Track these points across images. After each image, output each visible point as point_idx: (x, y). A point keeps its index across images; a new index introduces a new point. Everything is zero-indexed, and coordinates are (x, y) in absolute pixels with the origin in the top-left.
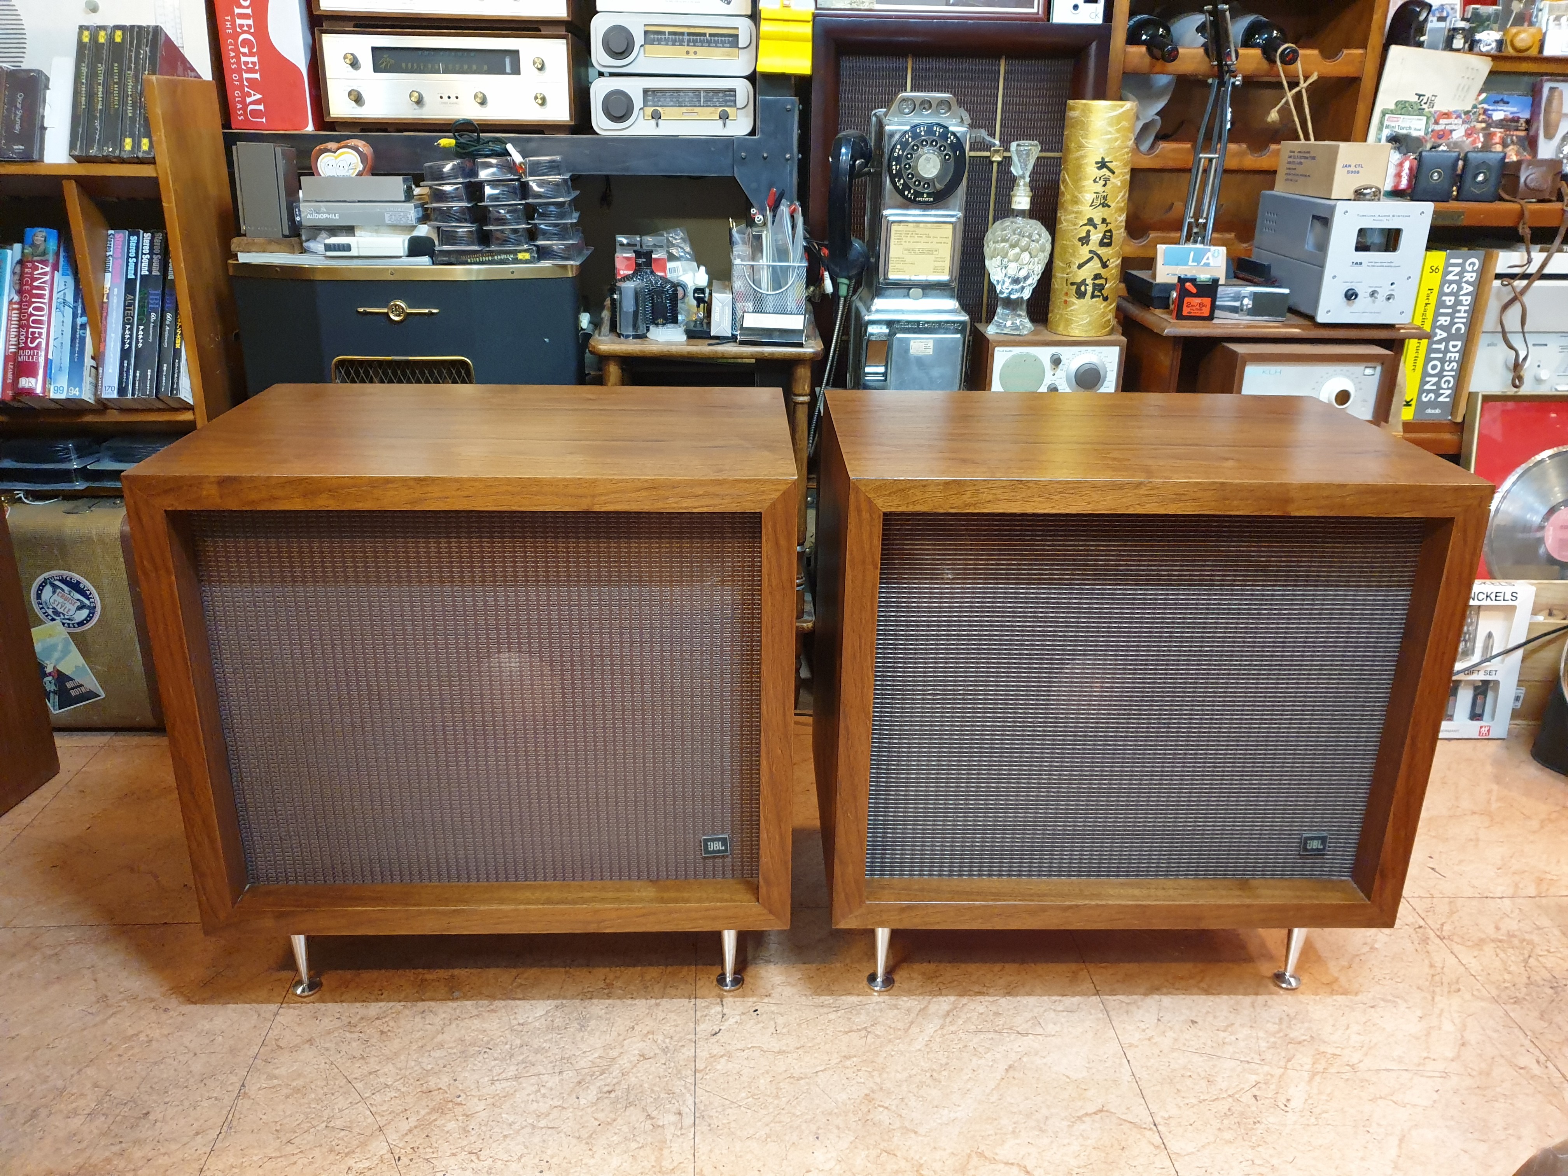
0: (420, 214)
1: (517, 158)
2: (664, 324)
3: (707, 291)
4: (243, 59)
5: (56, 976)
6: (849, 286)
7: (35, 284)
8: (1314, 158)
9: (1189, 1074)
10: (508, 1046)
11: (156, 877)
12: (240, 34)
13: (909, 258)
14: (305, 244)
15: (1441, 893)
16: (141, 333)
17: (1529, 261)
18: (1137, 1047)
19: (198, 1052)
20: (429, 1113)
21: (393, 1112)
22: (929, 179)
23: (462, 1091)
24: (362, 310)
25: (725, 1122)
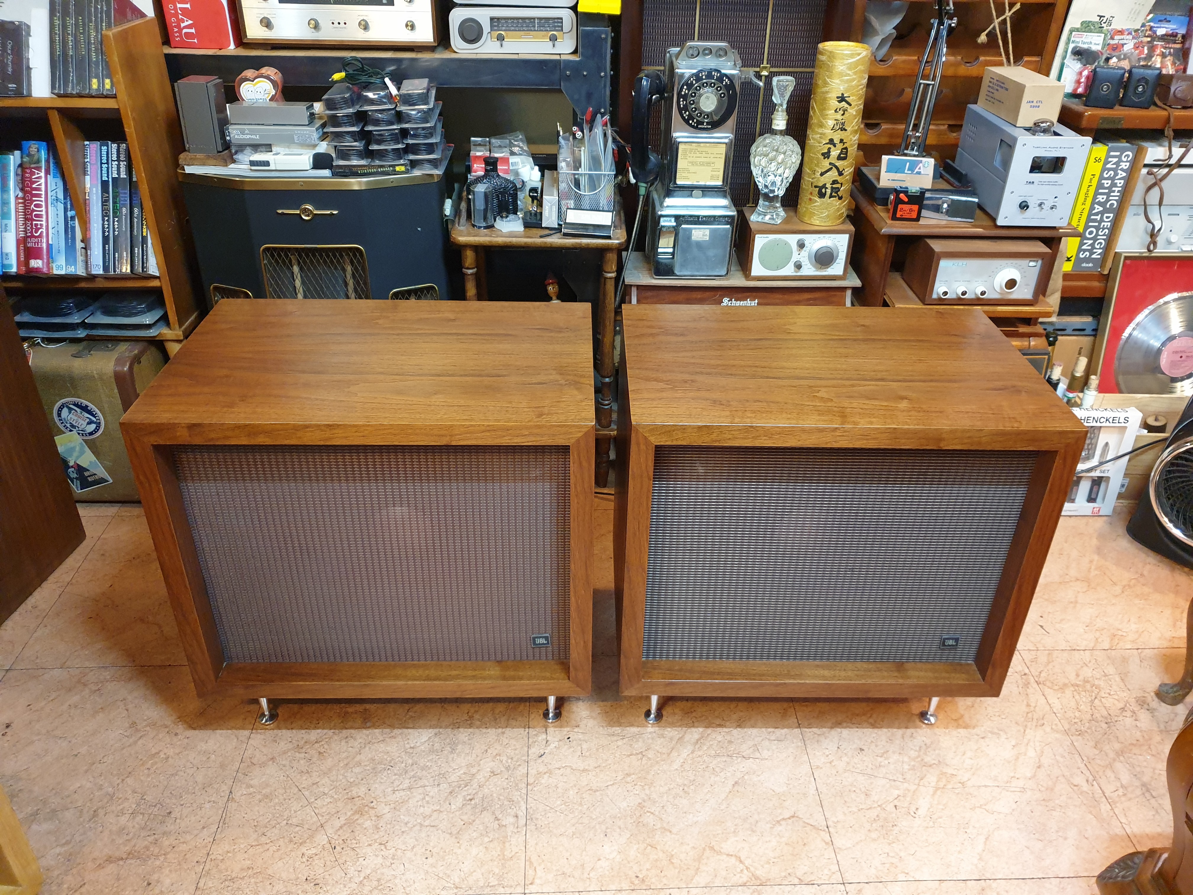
0: (320, 135)
1: (393, 90)
2: (507, 216)
3: (540, 190)
5: (100, 707)
7: (34, 186)
8: (1007, 89)
9: (854, 789)
10: (403, 765)
11: (160, 627)
13: (692, 169)
14: (234, 157)
15: (1044, 647)
16: (116, 223)
17: (1170, 157)
18: (821, 768)
19: (200, 767)
20: (353, 815)
21: (329, 813)
22: (708, 112)
23: (374, 798)
24: (280, 211)
25: (546, 822)
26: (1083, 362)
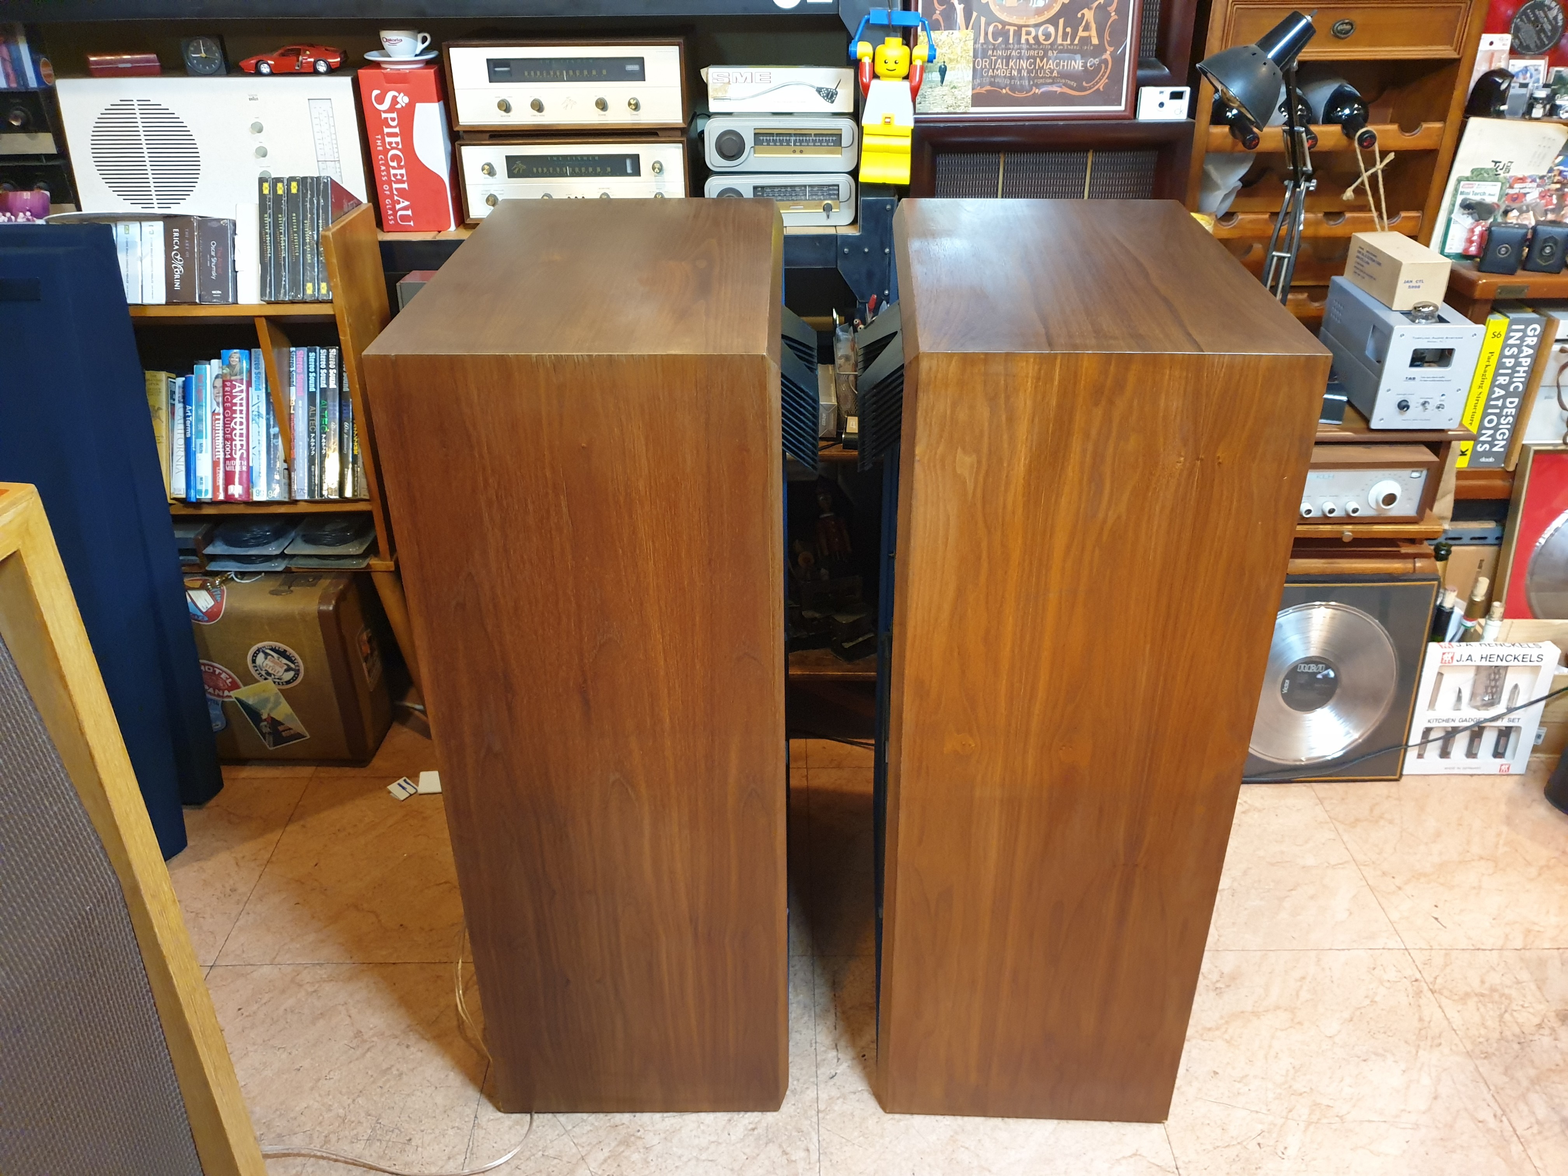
4: (393, 172)
7: (234, 401)
9: (1208, 1122)
11: (377, 916)
12: (389, 150)
15: (1439, 944)
19: (438, 1086)
23: (640, 1126)
25: (842, 1158)
26: (1484, 584)
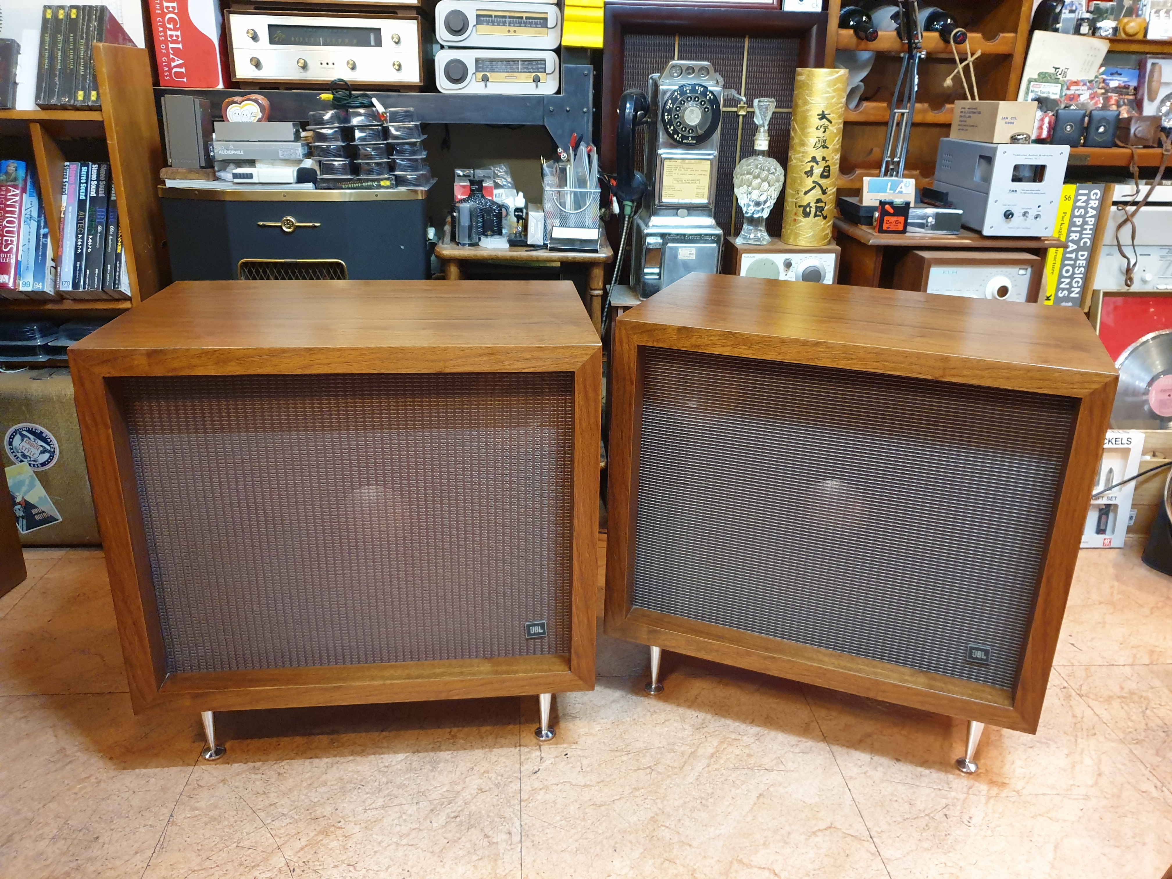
0: (306, 152)
1: (380, 108)
2: (492, 236)
3: (524, 211)
4: (169, 33)
5: (25, 733)
6: (632, 207)
7: (8, 203)
8: (979, 113)
9: (896, 799)
10: (376, 783)
11: (102, 657)
12: (167, 14)
13: (678, 186)
14: (217, 174)
15: (1079, 662)
16: (90, 241)
17: (1138, 192)
18: (856, 779)
19: (136, 790)
20: (317, 835)
21: (288, 834)
22: (693, 126)
23: (342, 817)
24: (261, 223)
25: (544, 839)
